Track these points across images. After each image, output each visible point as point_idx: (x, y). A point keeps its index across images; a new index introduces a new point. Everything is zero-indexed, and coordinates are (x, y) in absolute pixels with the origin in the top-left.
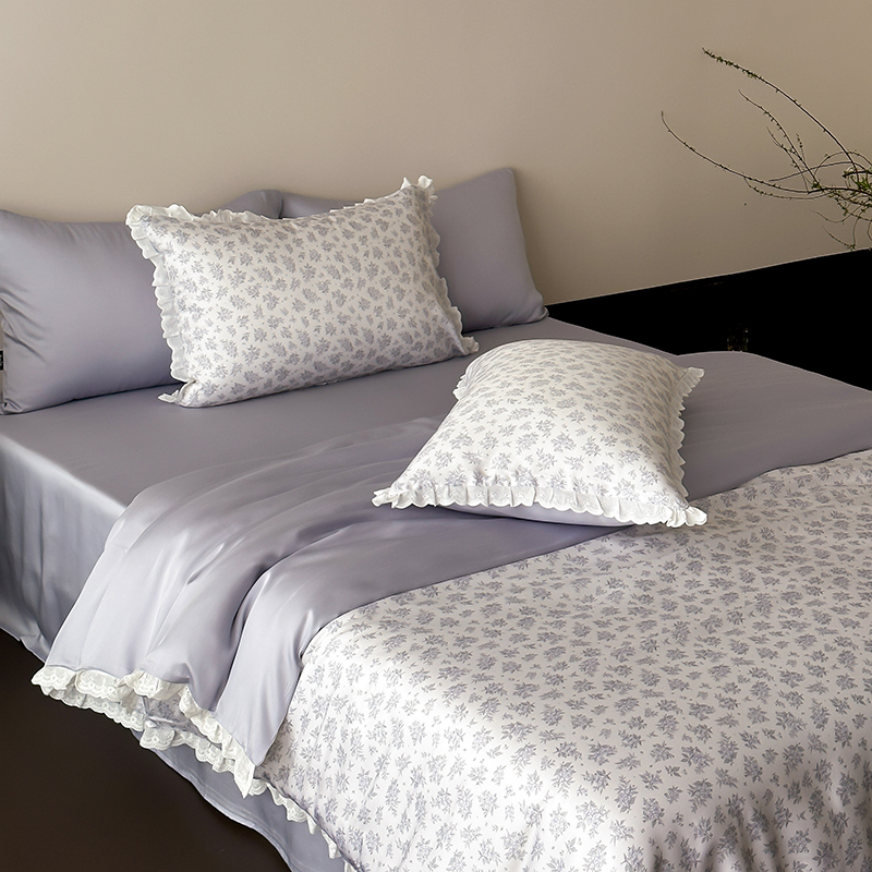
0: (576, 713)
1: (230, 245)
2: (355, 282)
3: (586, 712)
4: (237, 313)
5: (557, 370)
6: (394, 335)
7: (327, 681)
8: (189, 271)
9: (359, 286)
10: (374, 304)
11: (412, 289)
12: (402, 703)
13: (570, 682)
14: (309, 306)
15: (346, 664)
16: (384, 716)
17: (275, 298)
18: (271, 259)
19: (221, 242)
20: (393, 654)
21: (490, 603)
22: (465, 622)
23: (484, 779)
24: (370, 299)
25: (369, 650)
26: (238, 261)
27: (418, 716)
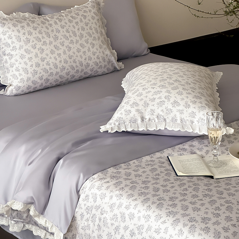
0: (193, 206)
1: (23, 27)
2: (75, 41)
3: (197, 205)
4: (28, 56)
5: (169, 75)
6: (91, 63)
7: (91, 200)
8: (7, 39)
9: (76, 43)
10: (82, 50)
11: (97, 43)
12: (124, 206)
13: (189, 195)
14: (57, 52)
15: (98, 193)
16: (116, 211)
17: (43, 49)
18: (40, 33)
19: (19, 26)
20: (118, 188)
21: (153, 168)
22: (144, 175)
23: (160, 232)
24: (81, 48)
25: (108, 188)
26: (27, 34)
27: (131, 210)
